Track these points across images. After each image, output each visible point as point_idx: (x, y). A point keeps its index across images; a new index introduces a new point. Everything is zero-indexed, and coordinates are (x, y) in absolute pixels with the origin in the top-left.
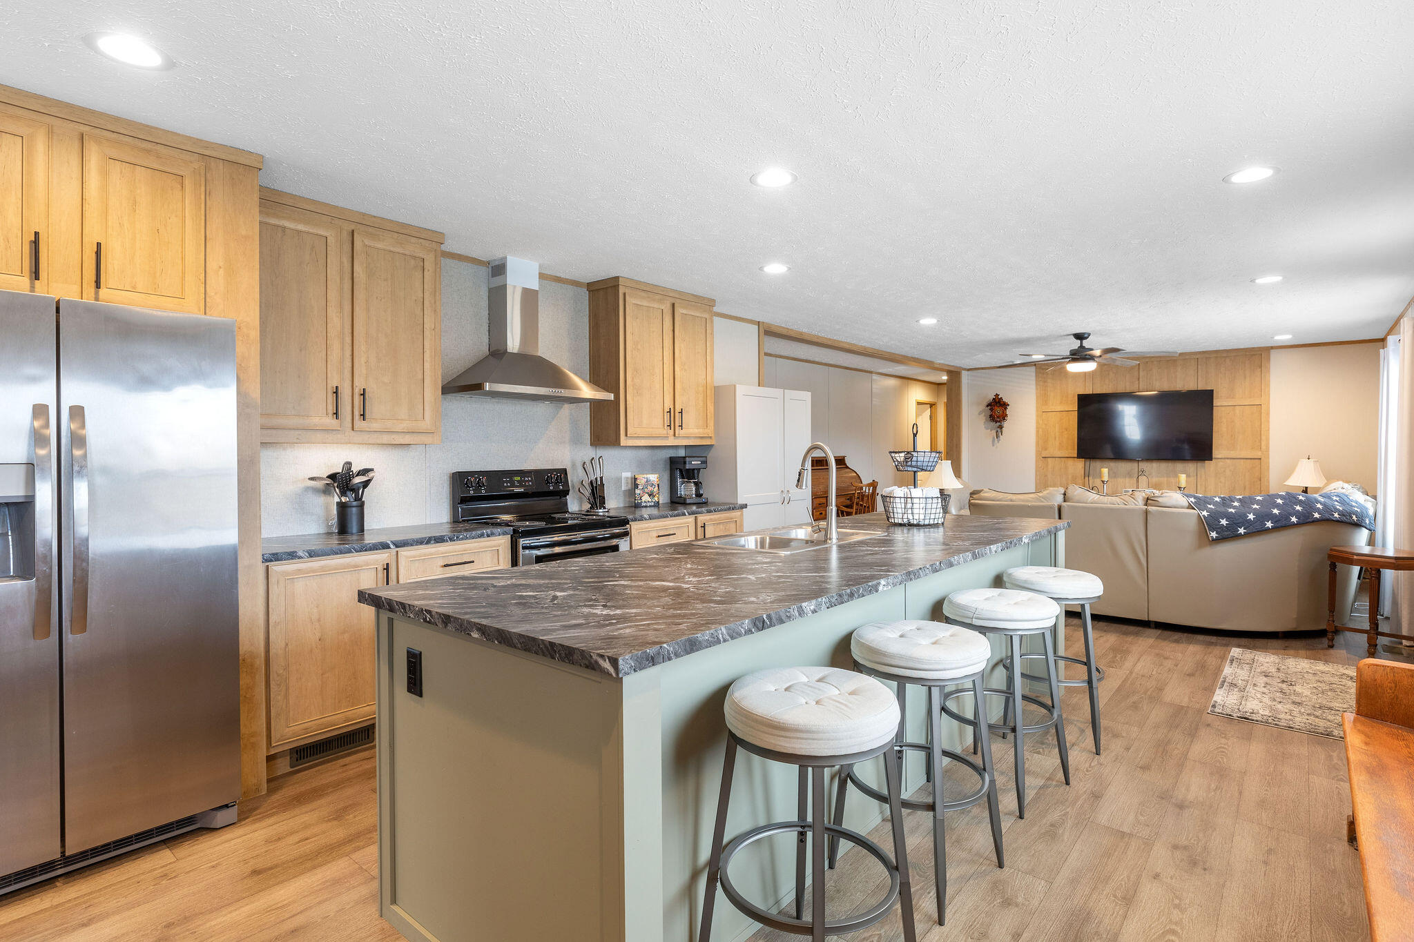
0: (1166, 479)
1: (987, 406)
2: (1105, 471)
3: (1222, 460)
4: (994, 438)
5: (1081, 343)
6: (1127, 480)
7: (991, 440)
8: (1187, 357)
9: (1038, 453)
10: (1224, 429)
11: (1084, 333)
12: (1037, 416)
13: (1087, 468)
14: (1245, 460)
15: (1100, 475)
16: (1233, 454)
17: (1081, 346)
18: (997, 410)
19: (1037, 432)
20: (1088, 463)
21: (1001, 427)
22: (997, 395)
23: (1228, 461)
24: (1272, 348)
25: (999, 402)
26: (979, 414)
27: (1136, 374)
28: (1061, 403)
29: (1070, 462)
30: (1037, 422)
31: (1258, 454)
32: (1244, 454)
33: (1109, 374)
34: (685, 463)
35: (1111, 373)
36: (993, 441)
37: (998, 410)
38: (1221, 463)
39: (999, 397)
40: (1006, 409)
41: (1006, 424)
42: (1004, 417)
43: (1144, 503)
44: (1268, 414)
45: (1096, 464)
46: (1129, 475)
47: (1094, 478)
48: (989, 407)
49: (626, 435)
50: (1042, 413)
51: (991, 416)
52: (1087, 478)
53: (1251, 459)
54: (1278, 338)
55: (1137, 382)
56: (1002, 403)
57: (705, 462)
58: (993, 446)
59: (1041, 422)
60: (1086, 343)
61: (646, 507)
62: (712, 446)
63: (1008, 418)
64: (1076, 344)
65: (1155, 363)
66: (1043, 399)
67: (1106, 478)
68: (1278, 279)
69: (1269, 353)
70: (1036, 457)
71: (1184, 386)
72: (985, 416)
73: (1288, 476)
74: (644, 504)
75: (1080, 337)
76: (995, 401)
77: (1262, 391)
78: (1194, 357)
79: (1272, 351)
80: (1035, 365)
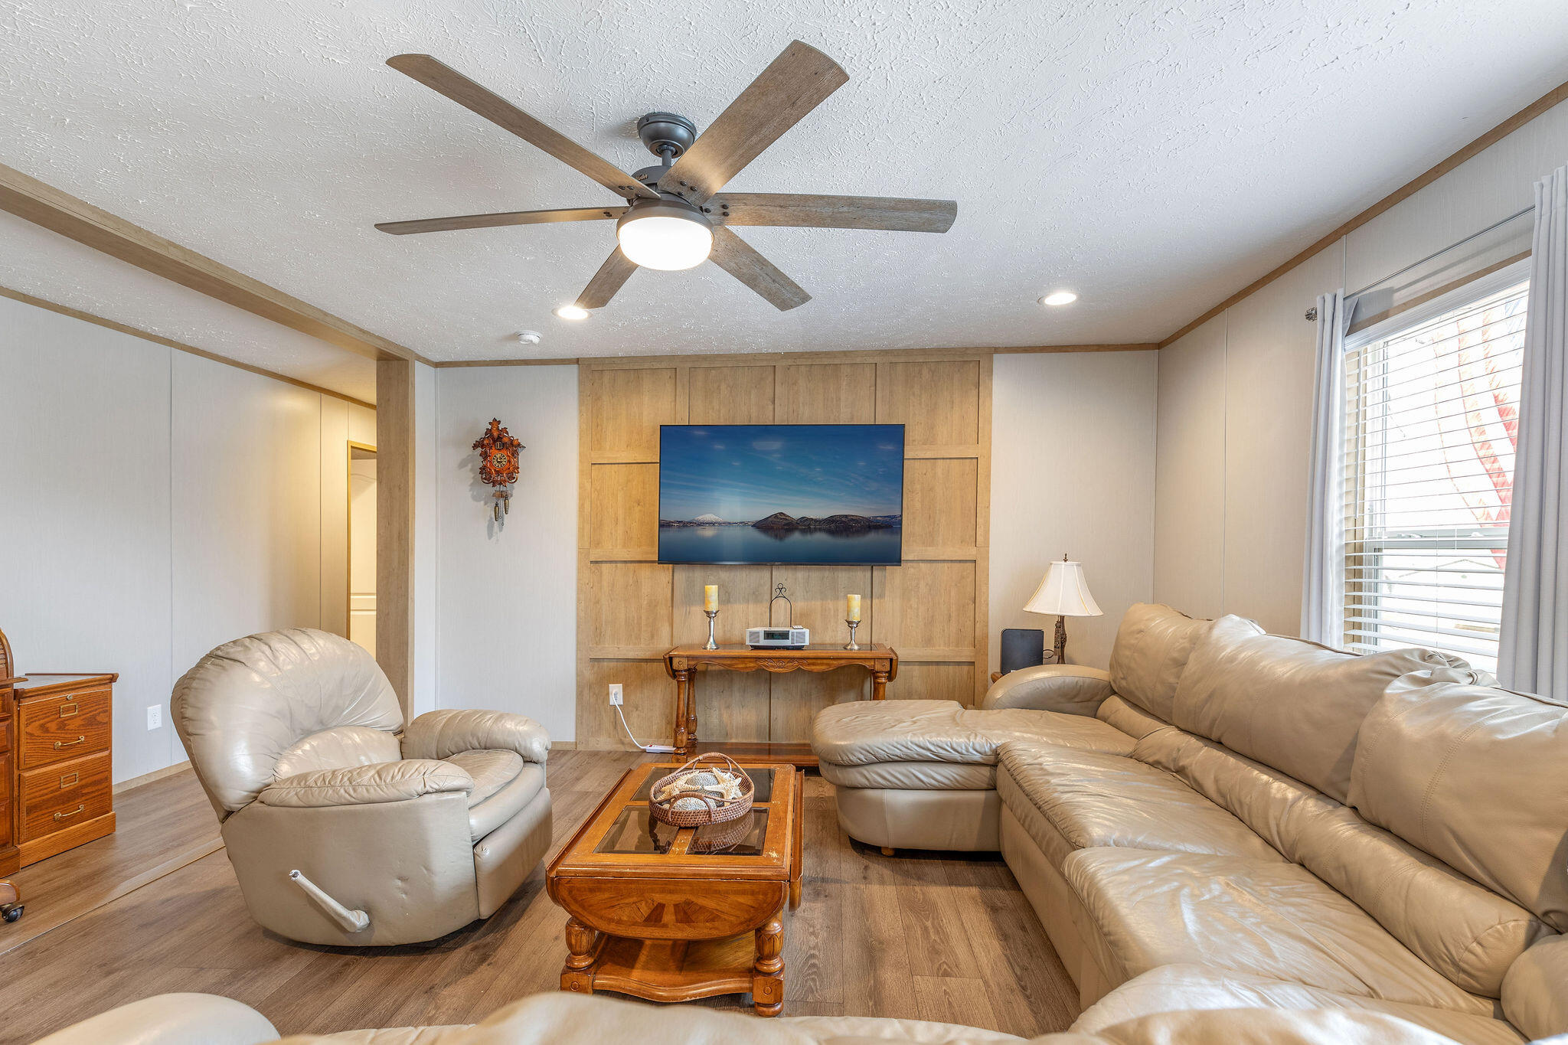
0: (819, 603)
1: (475, 447)
2: (712, 590)
3: (915, 565)
4: (490, 519)
6: (751, 606)
7: (485, 524)
8: (858, 360)
9: (583, 552)
10: (918, 505)
12: (582, 472)
13: (677, 585)
14: (949, 564)
15: (703, 598)
16: (931, 553)
18: (496, 457)
19: (581, 507)
20: (678, 573)
21: (505, 497)
22: (496, 423)
24: (997, 350)
25: (499, 438)
26: (458, 464)
27: (769, 391)
28: (627, 445)
29: (645, 572)
30: (581, 487)
31: (970, 552)
32: (948, 553)
33: (720, 388)
35: (723, 387)
36: (490, 528)
37: (499, 456)
38: (912, 570)
39: (502, 427)
40: (515, 454)
41: (515, 491)
42: (511, 474)
44: (988, 476)
45: (694, 576)
46: (755, 596)
48: (479, 450)
50: (592, 466)
51: (483, 470)
52: (677, 606)
53: (960, 561)
55: (771, 407)
56: (505, 440)
58: (490, 535)
59: (588, 486)
63: (520, 476)
65: (803, 369)
66: (593, 433)
67: (713, 606)
69: (991, 361)
70: (579, 561)
71: (852, 418)
72: (470, 469)
76: (492, 435)
77: (980, 432)
78: (870, 360)
79: (996, 356)
80: (577, 361)
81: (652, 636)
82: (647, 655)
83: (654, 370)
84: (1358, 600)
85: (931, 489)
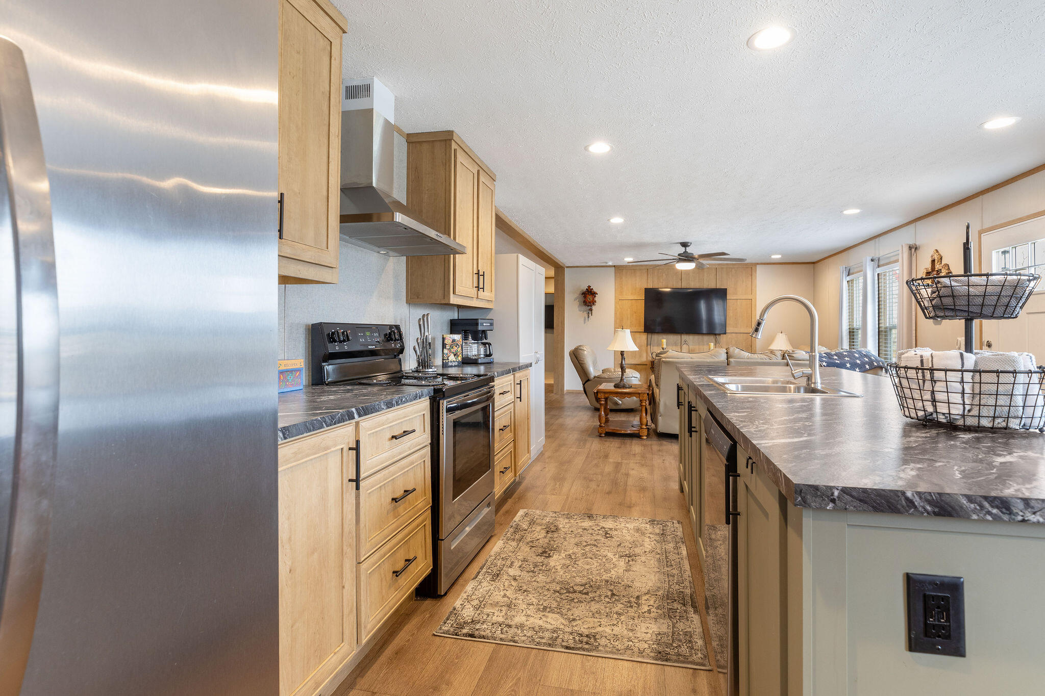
0: (697, 346)
1: (581, 294)
2: (664, 341)
4: (585, 318)
5: (685, 249)
6: (674, 347)
7: (583, 319)
10: (732, 314)
11: (688, 242)
12: (615, 303)
13: (649, 339)
14: (743, 334)
15: (661, 343)
16: (736, 330)
17: (686, 252)
18: (588, 298)
19: (616, 314)
20: (650, 336)
21: (591, 310)
22: (589, 287)
23: (733, 334)
24: (758, 264)
25: (591, 292)
26: (575, 300)
27: (680, 276)
28: (632, 294)
29: (638, 335)
30: (616, 307)
31: (750, 330)
32: (742, 330)
33: (663, 275)
34: (477, 324)
36: (585, 320)
37: (590, 298)
38: (730, 336)
39: (591, 288)
40: (595, 297)
41: (594, 308)
42: (593, 302)
43: (781, 358)
44: (756, 305)
45: (655, 337)
46: (675, 344)
47: (653, 346)
48: (583, 295)
49: (454, 293)
50: (618, 300)
51: (584, 302)
52: (649, 347)
53: (747, 333)
54: (773, 257)
55: (680, 282)
57: (492, 324)
58: (585, 323)
59: (618, 307)
60: (689, 250)
61: (451, 366)
62: (491, 309)
63: (597, 304)
64: (682, 250)
66: (619, 290)
67: (664, 346)
68: (856, 211)
69: (756, 267)
71: (708, 285)
72: (578, 301)
73: (770, 344)
74: (450, 364)
75: (685, 245)
76: (588, 291)
77: (752, 291)
78: (714, 267)
79: (758, 266)
80: (615, 266)
81: (640, 356)
82: (639, 363)
83: (640, 269)
84: (853, 342)
85: (736, 309)
